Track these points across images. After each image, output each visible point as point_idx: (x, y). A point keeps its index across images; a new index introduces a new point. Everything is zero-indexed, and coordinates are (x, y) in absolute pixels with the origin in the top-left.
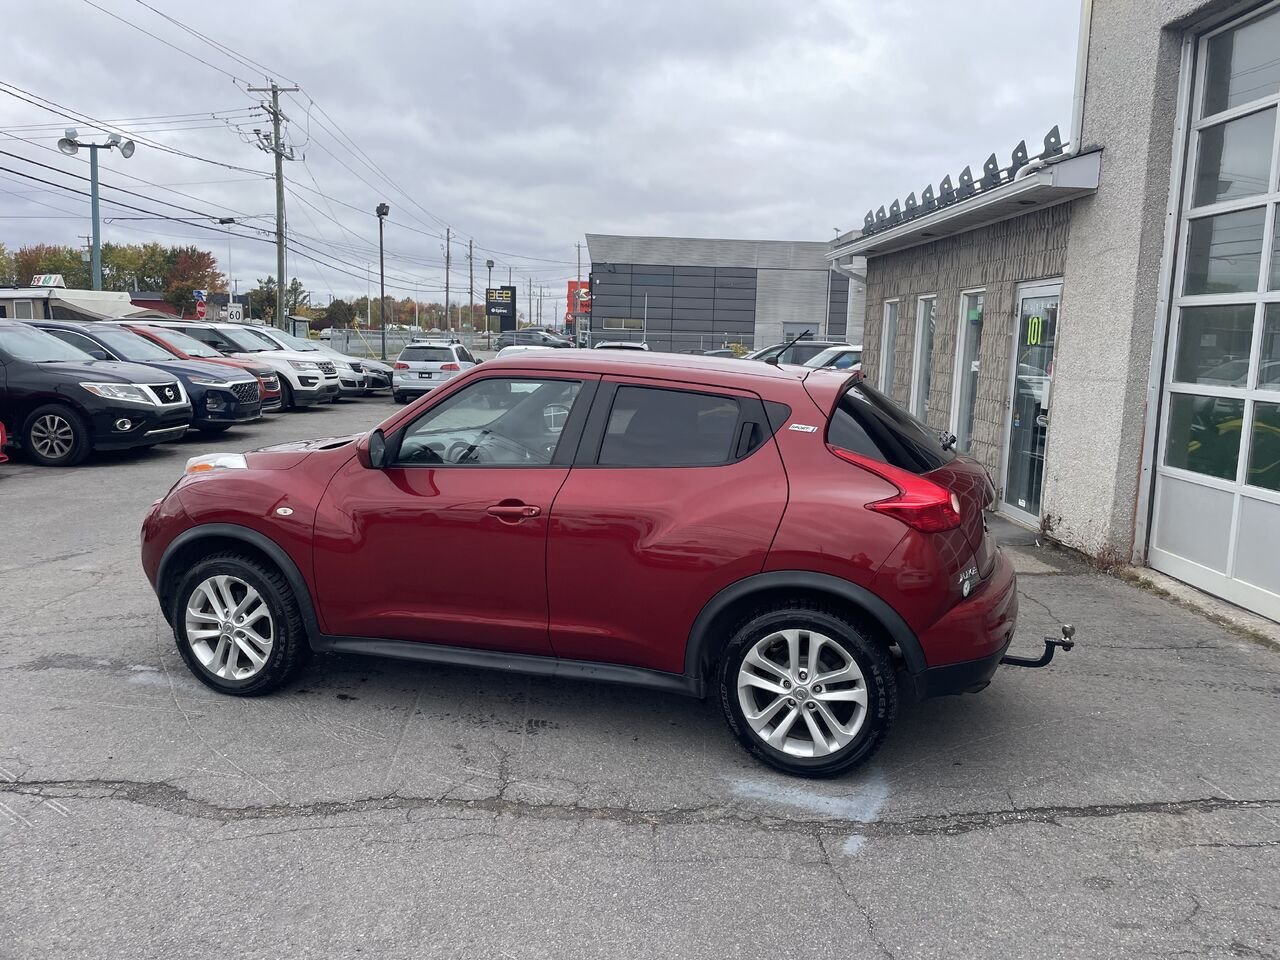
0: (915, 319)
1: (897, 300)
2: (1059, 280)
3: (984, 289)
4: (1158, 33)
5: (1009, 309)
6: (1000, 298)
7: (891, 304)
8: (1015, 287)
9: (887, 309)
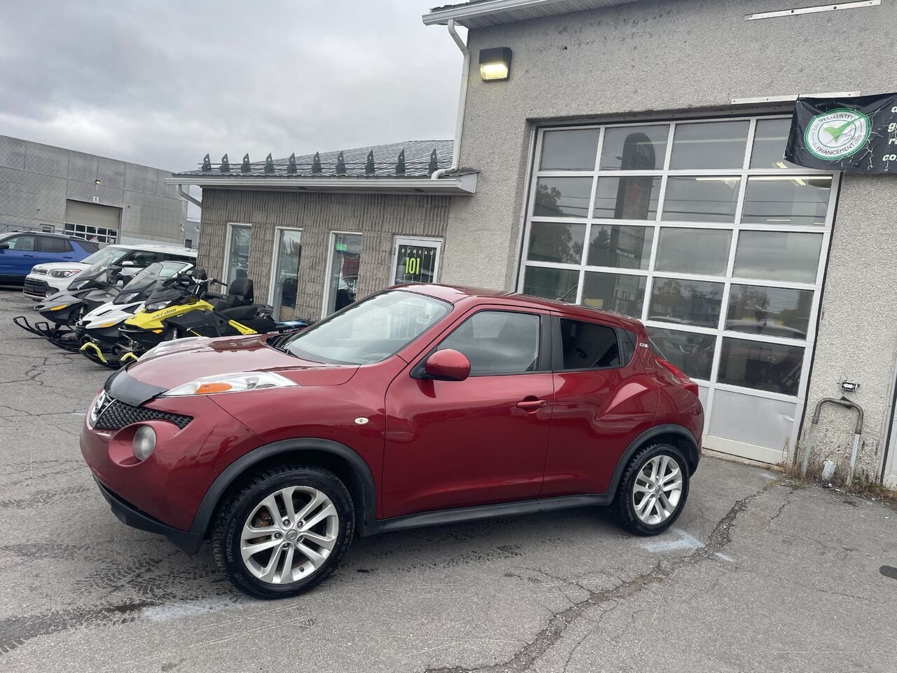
0: (273, 241)
1: (251, 225)
2: (441, 240)
3: (361, 234)
4: (525, 121)
5: (388, 250)
6: (380, 242)
7: (234, 227)
8: (393, 237)
9: (229, 229)
